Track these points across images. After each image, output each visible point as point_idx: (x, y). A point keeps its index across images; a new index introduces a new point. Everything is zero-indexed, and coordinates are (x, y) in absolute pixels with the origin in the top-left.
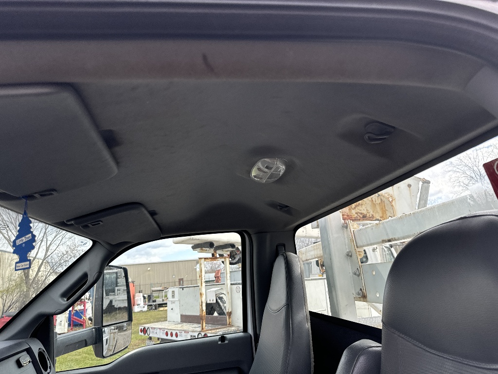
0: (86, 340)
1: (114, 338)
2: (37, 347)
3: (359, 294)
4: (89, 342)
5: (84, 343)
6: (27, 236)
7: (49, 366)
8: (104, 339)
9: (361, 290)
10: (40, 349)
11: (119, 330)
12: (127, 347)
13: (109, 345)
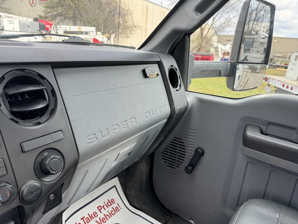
0: (220, 71)
1: (246, 77)
2: (169, 63)
4: (222, 73)
5: (219, 74)
7: (179, 84)
8: (237, 75)
10: (172, 66)
11: (252, 71)
12: (257, 87)
13: (240, 81)
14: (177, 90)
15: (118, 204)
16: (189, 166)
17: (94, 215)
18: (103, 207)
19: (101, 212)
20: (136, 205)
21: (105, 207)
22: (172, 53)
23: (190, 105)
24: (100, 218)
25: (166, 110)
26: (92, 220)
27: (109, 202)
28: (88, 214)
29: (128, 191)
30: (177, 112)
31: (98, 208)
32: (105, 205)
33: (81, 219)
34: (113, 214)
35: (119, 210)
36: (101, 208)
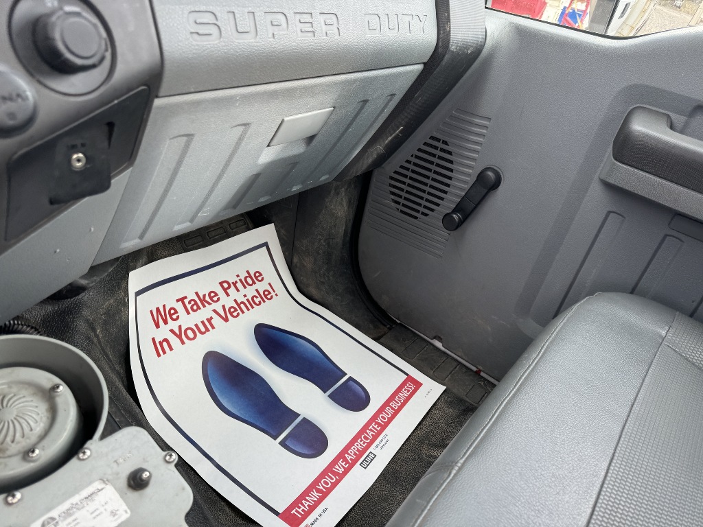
15: (270, 284)
16: (454, 211)
17: (211, 298)
18: (235, 284)
19: (228, 295)
20: (313, 291)
21: (239, 285)
23: (489, 43)
24: (224, 306)
26: (204, 306)
27: (250, 276)
28: (197, 293)
29: (295, 260)
30: (453, 48)
31: (221, 284)
32: (238, 281)
33: (178, 301)
34: (258, 303)
35: (272, 297)
36: (229, 287)
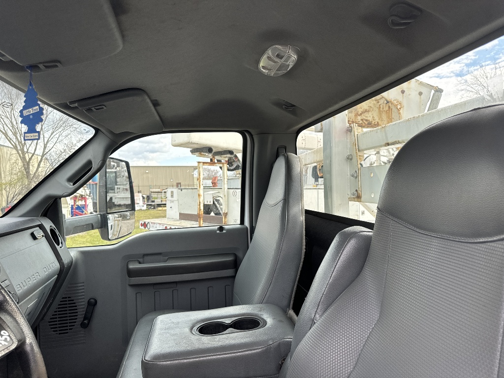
0: (92, 224)
1: (118, 225)
2: (48, 224)
3: (354, 195)
4: (95, 226)
5: (92, 227)
6: (34, 108)
7: (60, 241)
8: (109, 225)
9: (356, 191)
10: (51, 226)
11: (123, 218)
12: (131, 233)
13: (113, 231)
14: (61, 247)
22: (45, 215)
25: (56, 266)
30: (65, 266)
